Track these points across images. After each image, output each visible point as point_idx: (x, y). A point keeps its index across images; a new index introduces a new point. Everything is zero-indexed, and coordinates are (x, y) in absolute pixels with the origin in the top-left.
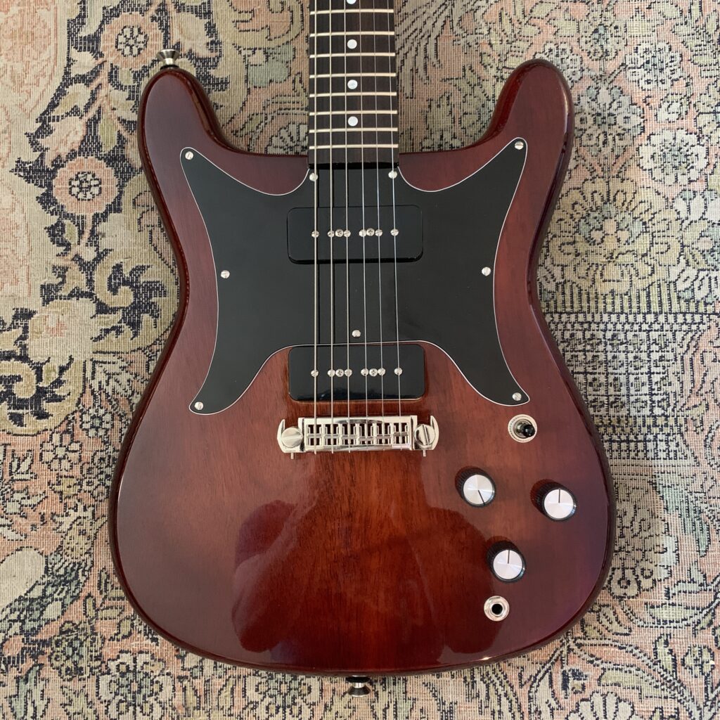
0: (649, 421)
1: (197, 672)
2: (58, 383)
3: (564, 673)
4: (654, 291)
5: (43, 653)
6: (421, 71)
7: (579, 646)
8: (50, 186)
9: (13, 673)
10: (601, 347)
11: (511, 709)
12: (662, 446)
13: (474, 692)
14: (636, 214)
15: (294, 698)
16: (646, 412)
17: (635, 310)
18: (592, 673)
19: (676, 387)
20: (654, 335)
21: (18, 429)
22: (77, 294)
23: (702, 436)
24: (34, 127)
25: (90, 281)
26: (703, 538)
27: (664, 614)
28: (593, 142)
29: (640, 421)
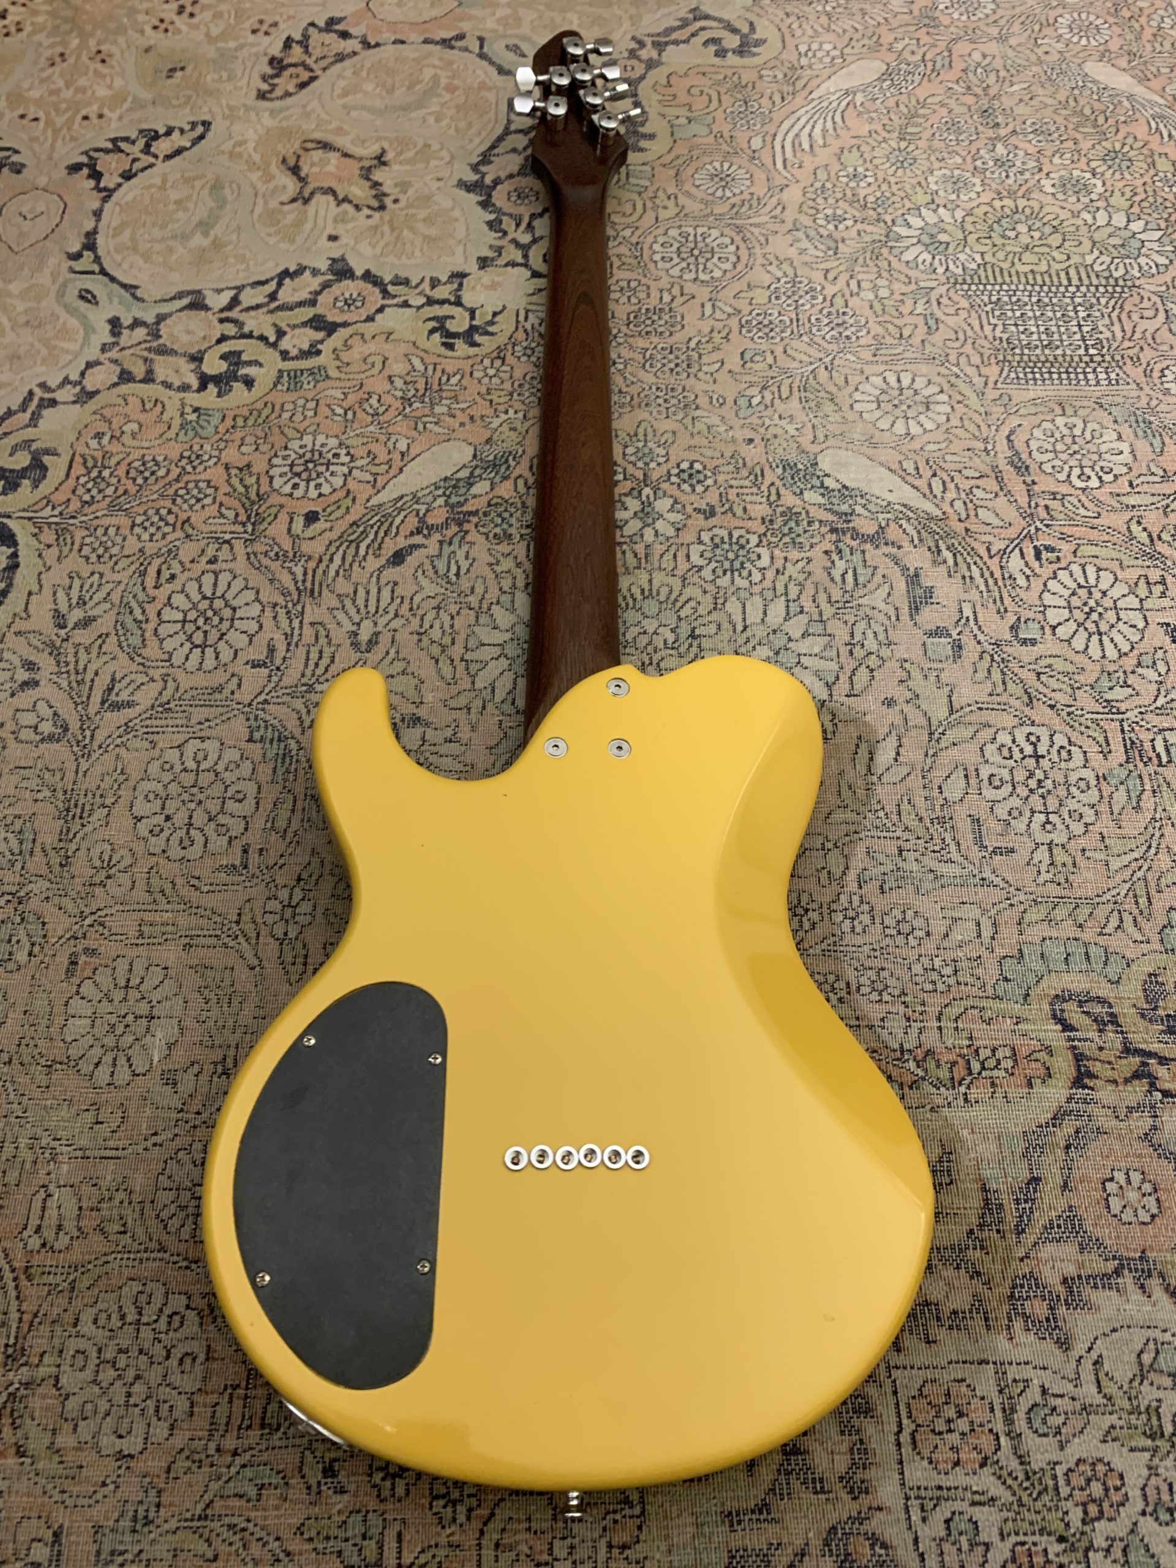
0: (1087, 359)
1: (637, 538)
2: (491, 323)
3: (1035, 547)
4: (1072, 272)
5: (469, 522)
6: (831, 131)
7: (1047, 526)
8: (490, 196)
9: (437, 537)
10: (1028, 307)
11: (982, 576)
12: (1103, 376)
13: (940, 559)
14: (1045, 220)
15: (742, 563)
16: (1082, 351)
17: (1056, 283)
18: (1066, 548)
19: (1108, 334)
20: (1078, 300)
21: (450, 353)
22: (514, 264)
23: (1141, 369)
24: (476, 159)
25: (526, 256)
26: (1157, 442)
27: (1132, 500)
28: (996, 175)
29: (1076, 359)
